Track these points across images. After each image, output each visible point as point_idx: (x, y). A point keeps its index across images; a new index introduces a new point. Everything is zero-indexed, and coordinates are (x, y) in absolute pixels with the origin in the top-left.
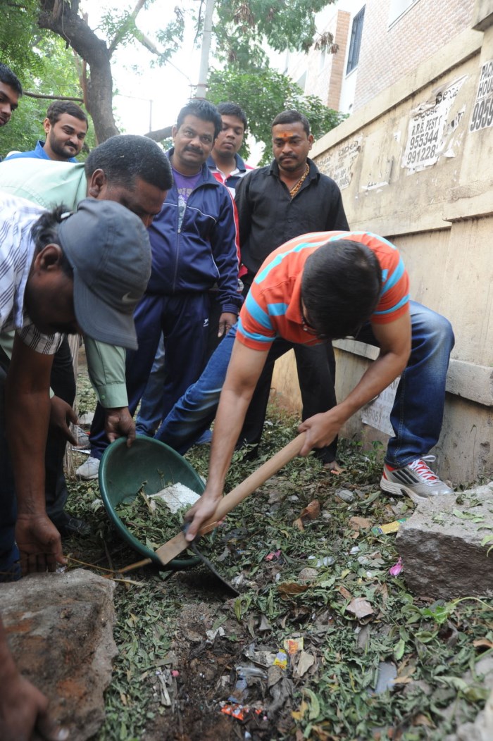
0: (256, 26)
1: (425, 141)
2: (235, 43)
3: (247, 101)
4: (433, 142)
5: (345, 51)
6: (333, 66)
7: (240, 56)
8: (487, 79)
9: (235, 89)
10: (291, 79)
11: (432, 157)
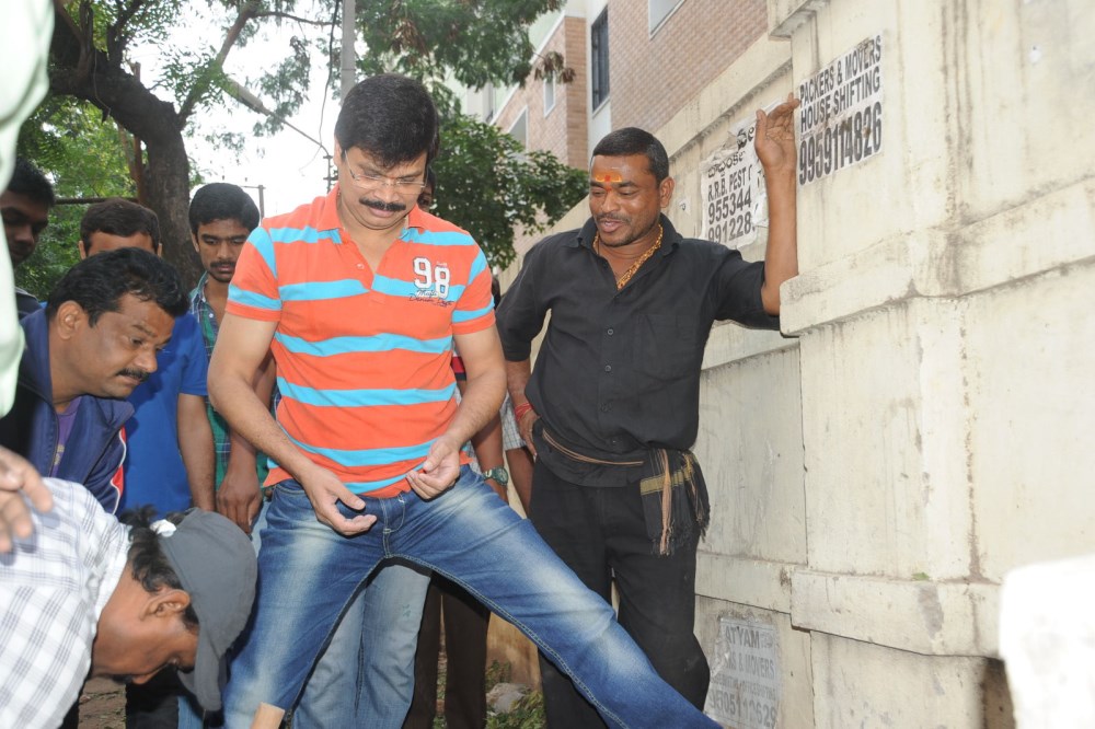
1: (731, 207)
4: (745, 207)
6: (567, 100)
8: (811, 104)
10: (499, 129)
11: (747, 232)
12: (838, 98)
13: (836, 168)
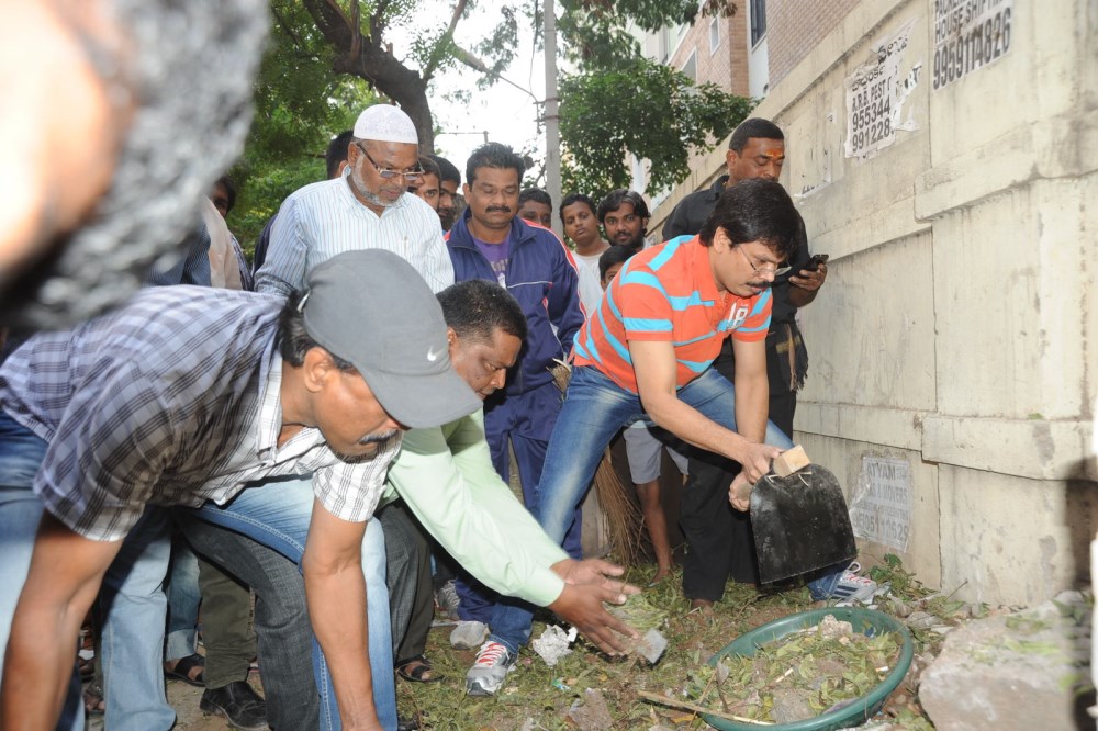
0: (615, 7)
1: (872, 116)
2: (588, 34)
3: (617, 109)
4: (885, 114)
5: (745, 17)
6: (731, 40)
7: (598, 50)
8: (945, 16)
9: (597, 96)
10: (673, 68)
11: (887, 135)
12: (971, 8)
13: (967, 71)
